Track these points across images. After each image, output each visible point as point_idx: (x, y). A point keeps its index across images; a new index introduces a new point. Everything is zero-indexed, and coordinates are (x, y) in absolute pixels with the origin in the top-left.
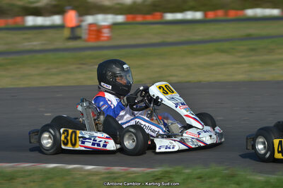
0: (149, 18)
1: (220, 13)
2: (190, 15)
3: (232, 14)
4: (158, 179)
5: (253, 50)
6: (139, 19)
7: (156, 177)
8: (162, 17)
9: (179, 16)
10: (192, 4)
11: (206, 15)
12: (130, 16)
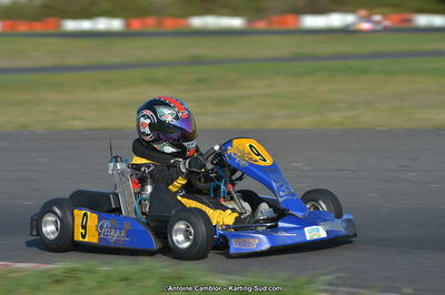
0: (39, 27)
1: (150, 23)
2: (103, 24)
3: (170, 24)
4: (58, 281)
5: (201, 81)
6: (23, 27)
7: (55, 278)
8: (58, 26)
9: (85, 25)
10: (106, 6)
11: (128, 25)
12: (9, 23)
